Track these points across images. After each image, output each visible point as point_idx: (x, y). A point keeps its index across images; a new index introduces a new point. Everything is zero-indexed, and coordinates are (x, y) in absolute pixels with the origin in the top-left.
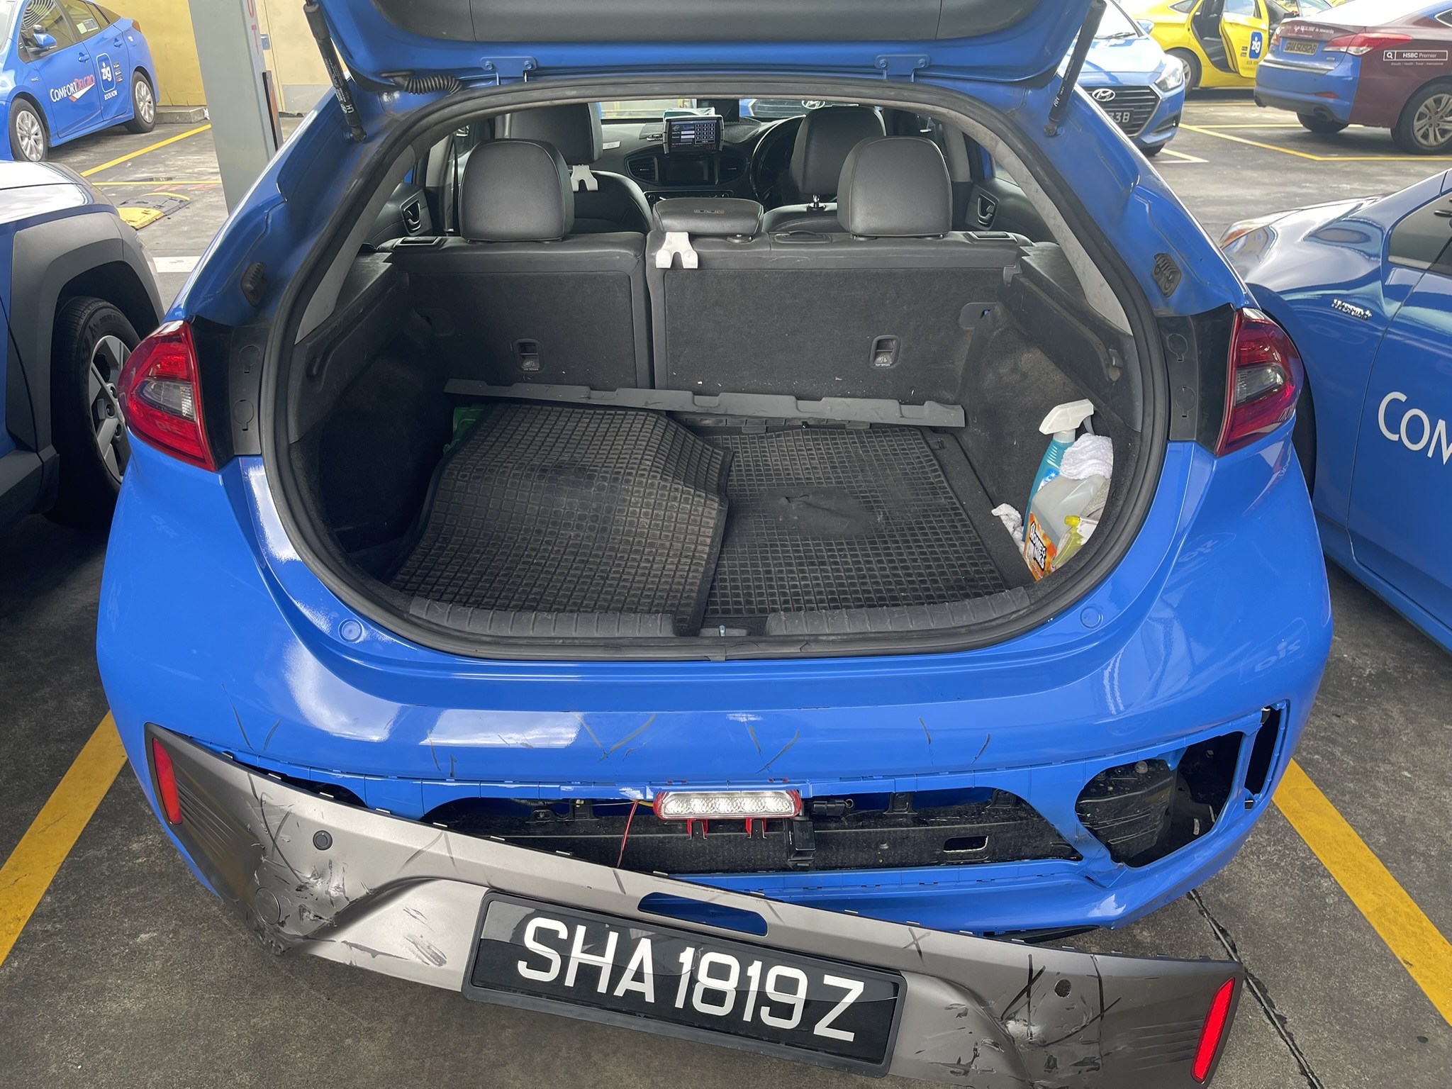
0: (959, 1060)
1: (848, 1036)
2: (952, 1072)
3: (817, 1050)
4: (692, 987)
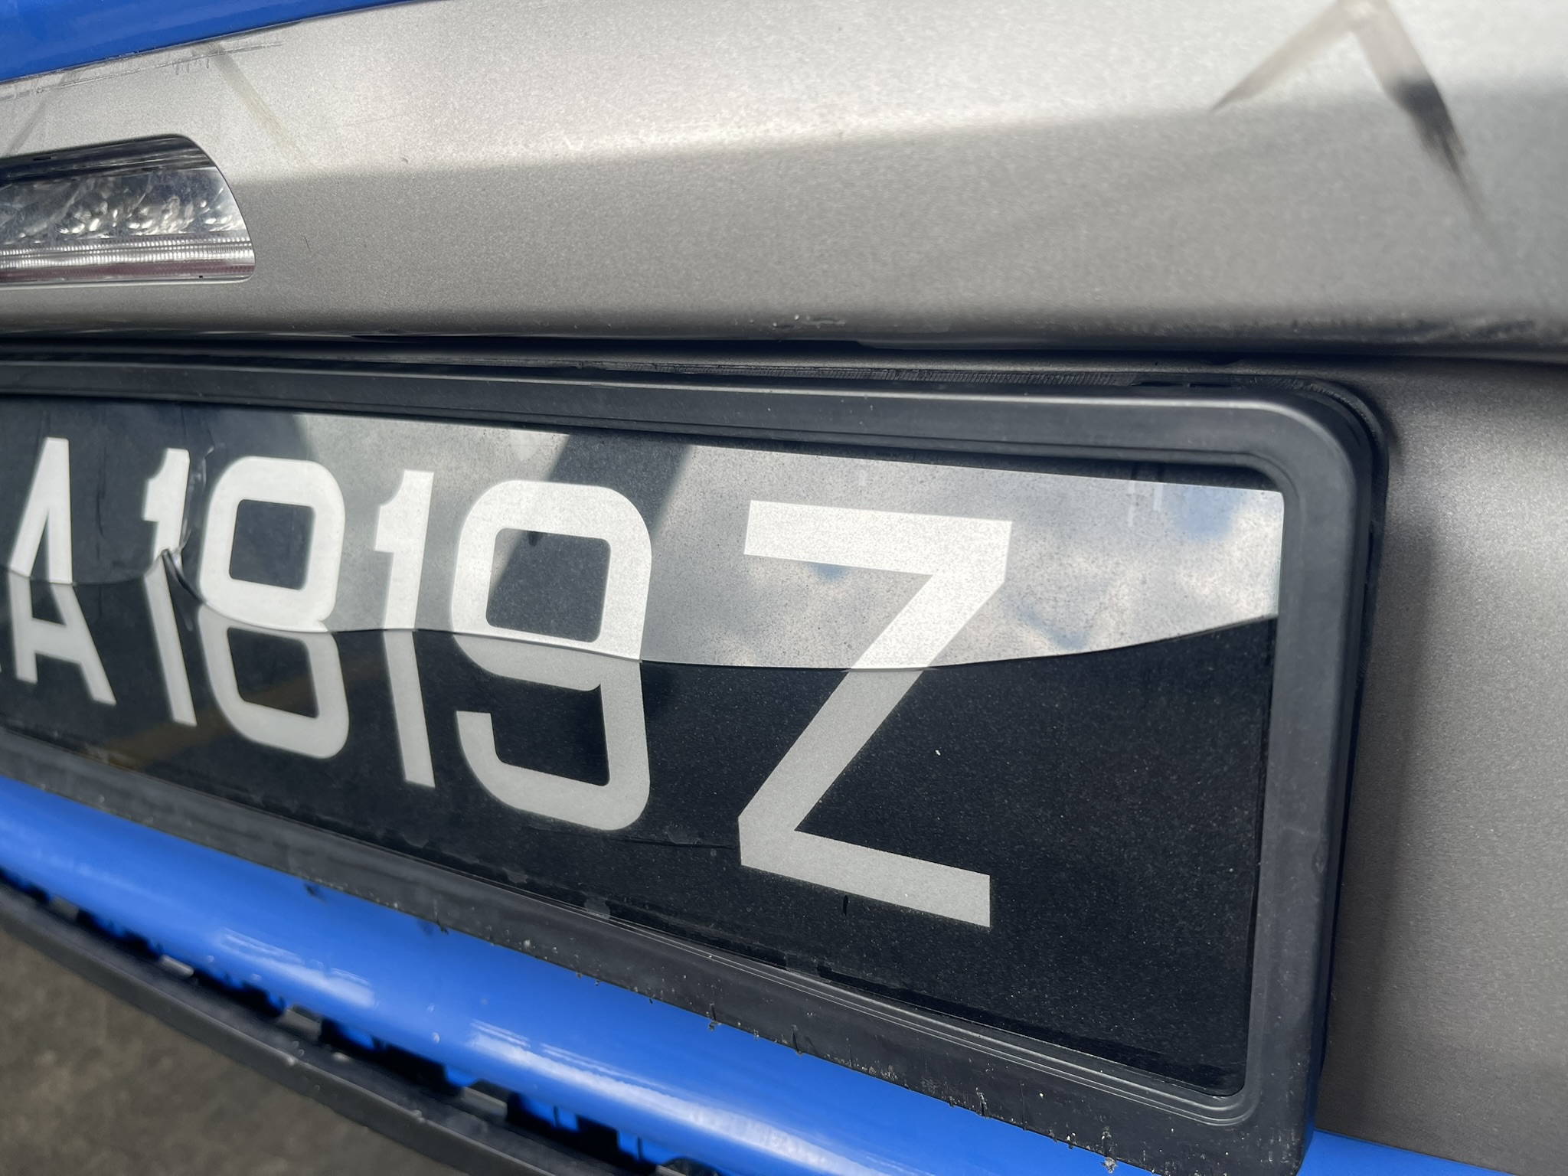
4: (190, 628)
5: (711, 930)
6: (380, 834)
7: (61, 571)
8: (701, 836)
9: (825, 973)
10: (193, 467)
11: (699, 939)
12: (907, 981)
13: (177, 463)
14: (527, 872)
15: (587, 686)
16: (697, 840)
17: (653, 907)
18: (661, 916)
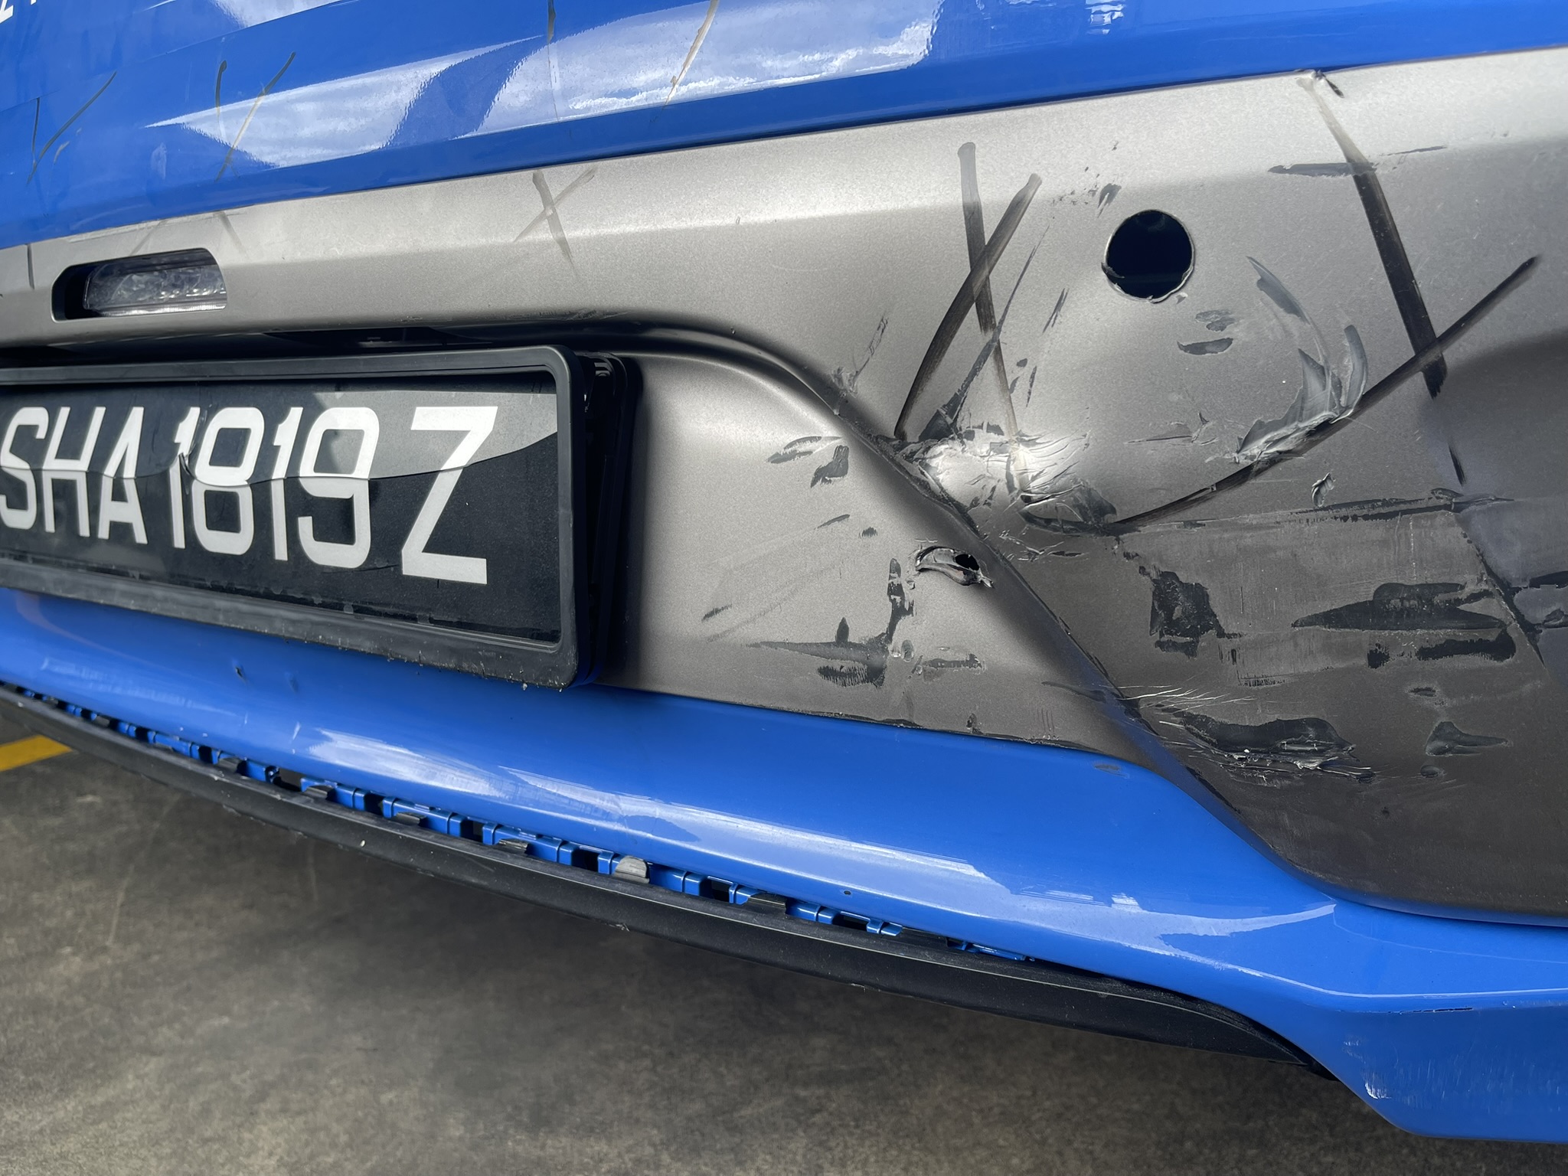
0: (843, 630)
1: (472, 570)
2: (826, 672)
3: (414, 619)
4: (187, 493)
5: (390, 610)
6: (262, 591)
7: (130, 472)
8: (388, 561)
9: (432, 621)
10: (201, 415)
11: (387, 616)
12: (459, 617)
13: (194, 413)
14: (322, 597)
15: (348, 497)
16: (386, 564)
17: (371, 603)
18: (373, 607)
